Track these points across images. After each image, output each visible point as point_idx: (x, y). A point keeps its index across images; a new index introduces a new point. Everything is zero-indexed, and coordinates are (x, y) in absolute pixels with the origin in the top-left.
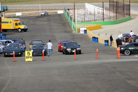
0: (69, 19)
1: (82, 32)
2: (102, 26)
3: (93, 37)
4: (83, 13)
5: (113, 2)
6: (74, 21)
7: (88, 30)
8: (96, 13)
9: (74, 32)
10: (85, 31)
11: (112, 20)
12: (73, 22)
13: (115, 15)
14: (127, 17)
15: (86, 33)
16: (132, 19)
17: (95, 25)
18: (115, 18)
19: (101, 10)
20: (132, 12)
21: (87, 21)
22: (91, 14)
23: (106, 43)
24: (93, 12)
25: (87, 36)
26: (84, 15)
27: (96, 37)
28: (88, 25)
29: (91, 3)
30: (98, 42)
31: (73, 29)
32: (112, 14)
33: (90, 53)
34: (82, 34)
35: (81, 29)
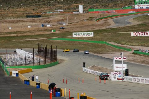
0: (2, 63)
1: (14, 75)
2: (33, 70)
3: (25, 80)
4: (15, 57)
5: (42, 48)
6: (7, 65)
7: (19, 73)
8: (27, 58)
9: (7, 75)
10: (17, 74)
11: (42, 64)
12: (5, 66)
13: (44, 59)
14: (55, 61)
15: (18, 76)
16: (59, 64)
17: (26, 69)
18: (44, 62)
19: (31, 55)
20: (59, 57)
21: (18, 65)
22: (22, 59)
23: (38, 86)
24: (24, 57)
25: (19, 79)
26: (16, 59)
27: (28, 80)
28: (19, 68)
29: (22, 49)
30: (29, 84)
31: (5, 72)
32: (42, 59)
33: (23, 95)
34: (14, 77)
35: (13, 72)
